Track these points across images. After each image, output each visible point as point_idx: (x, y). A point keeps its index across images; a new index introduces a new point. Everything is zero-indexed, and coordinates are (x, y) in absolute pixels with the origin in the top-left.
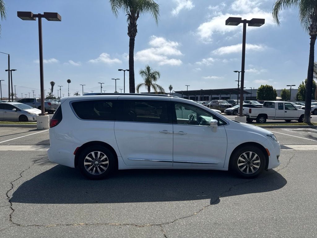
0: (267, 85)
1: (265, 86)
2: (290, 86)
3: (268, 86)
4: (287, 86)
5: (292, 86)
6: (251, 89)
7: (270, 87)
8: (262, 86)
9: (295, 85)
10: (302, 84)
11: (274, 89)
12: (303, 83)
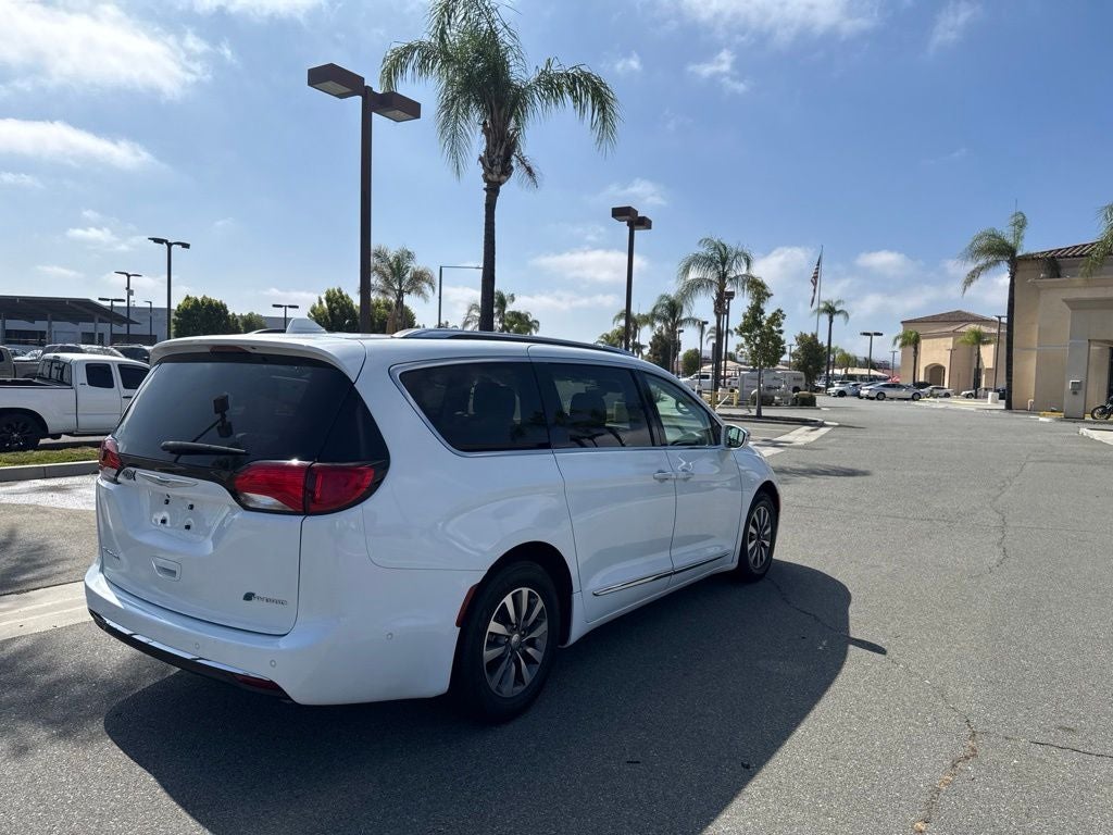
0: (204, 297)
1: (199, 299)
2: (281, 306)
3: (210, 301)
4: (274, 306)
5: (290, 307)
6: (148, 305)
7: (217, 304)
8: (188, 298)
9: (297, 307)
10: (317, 305)
11: (230, 313)
12: (321, 302)
